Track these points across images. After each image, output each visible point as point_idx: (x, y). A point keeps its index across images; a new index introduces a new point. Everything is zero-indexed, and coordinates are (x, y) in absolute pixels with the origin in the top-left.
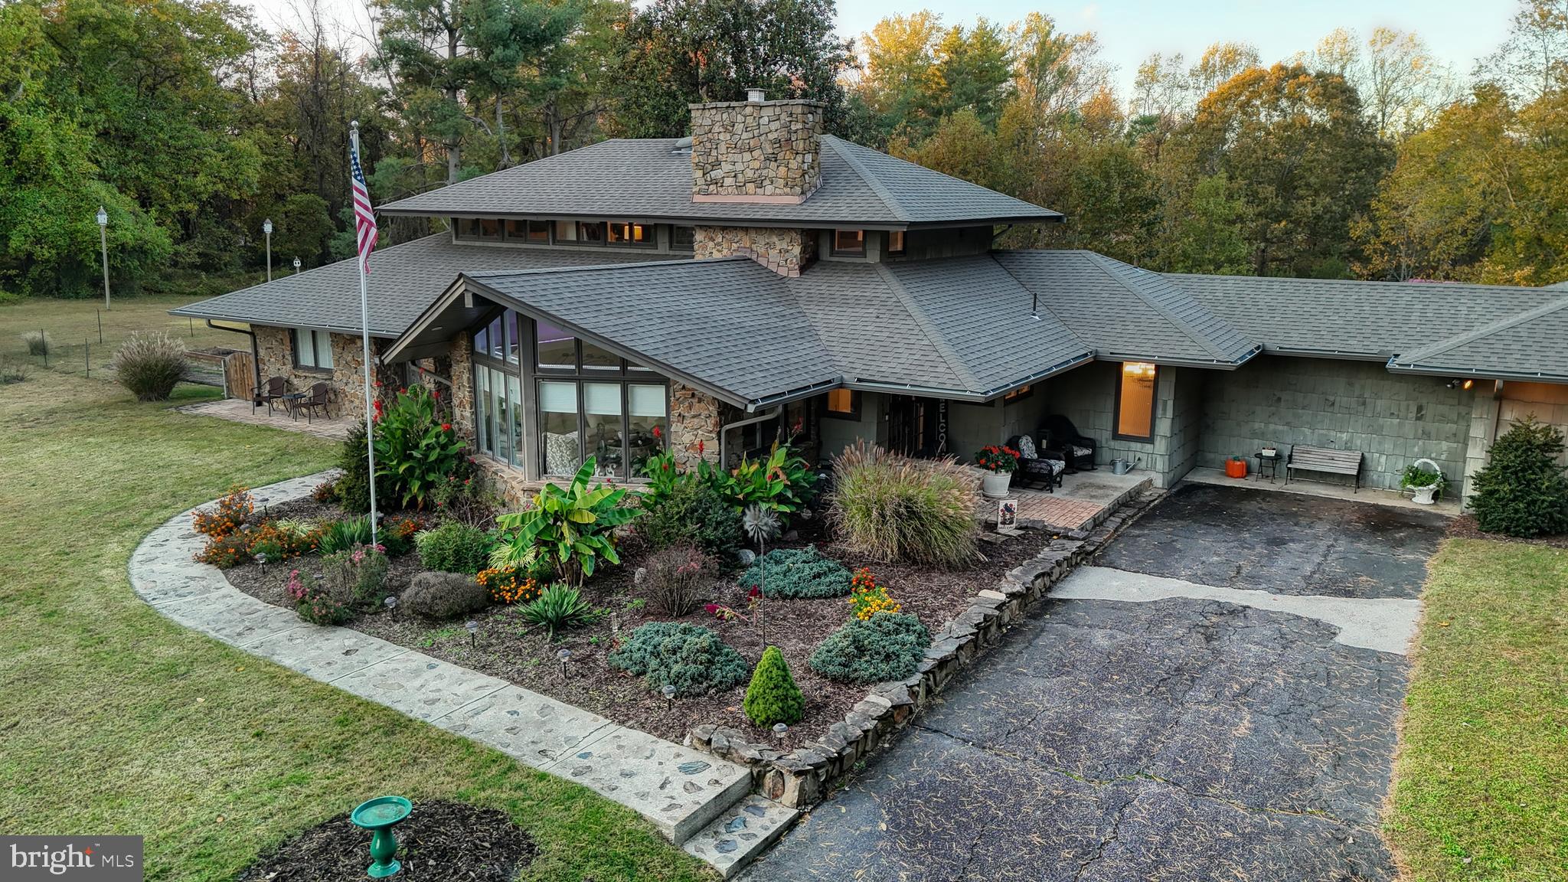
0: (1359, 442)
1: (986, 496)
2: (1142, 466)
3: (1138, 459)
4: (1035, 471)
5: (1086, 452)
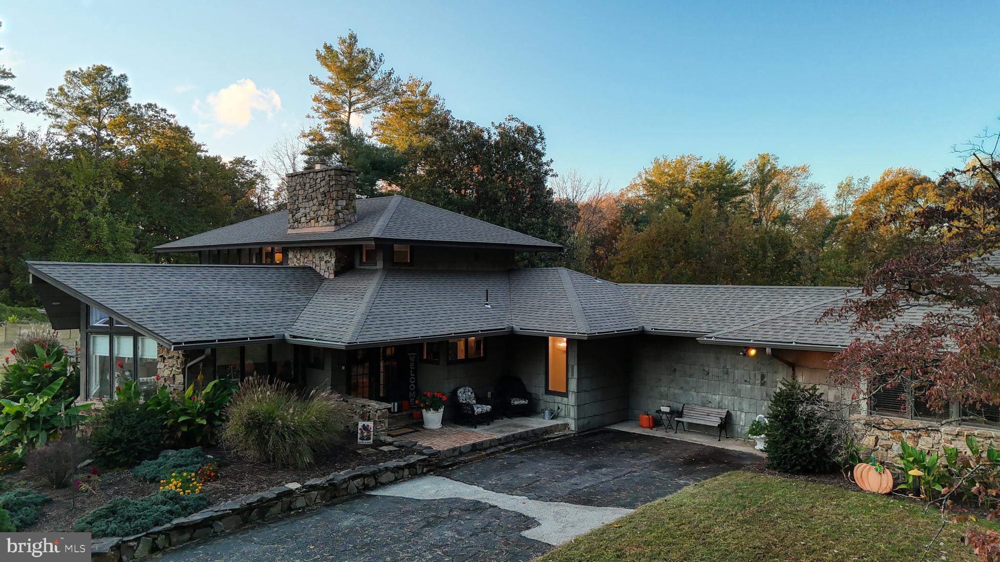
0: (726, 403)
1: (423, 428)
2: (563, 414)
3: (559, 408)
4: (465, 412)
5: (523, 402)
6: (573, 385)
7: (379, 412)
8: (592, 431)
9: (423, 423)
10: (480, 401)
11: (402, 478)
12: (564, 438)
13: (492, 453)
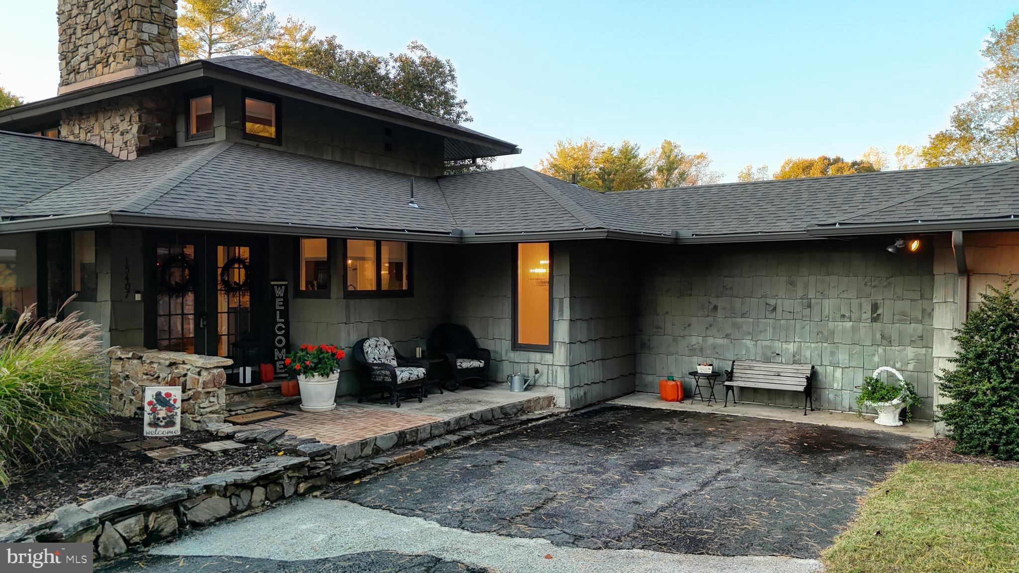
0: (808, 354)
1: (301, 410)
2: (543, 380)
3: (537, 372)
4: (379, 379)
5: (476, 364)
6: (562, 331)
7: (204, 373)
8: (591, 409)
9: (300, 401)
10: (405, 361)
11: (249, 507)
12: (551, 419)
13: (438, 449)
